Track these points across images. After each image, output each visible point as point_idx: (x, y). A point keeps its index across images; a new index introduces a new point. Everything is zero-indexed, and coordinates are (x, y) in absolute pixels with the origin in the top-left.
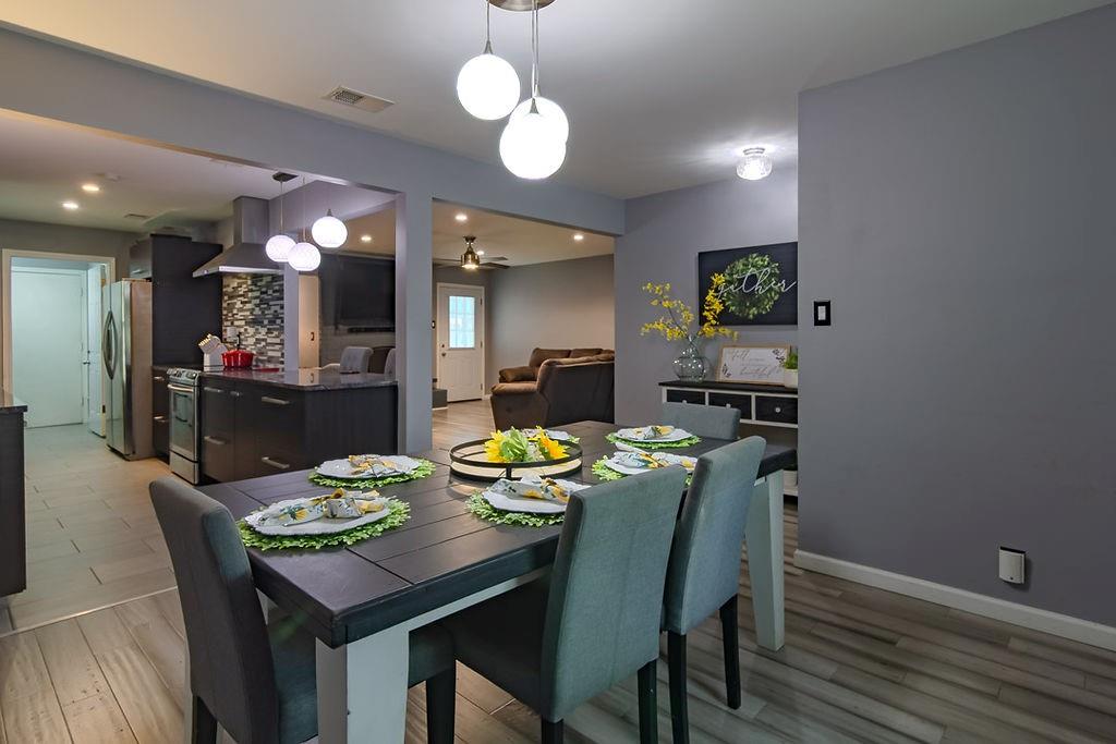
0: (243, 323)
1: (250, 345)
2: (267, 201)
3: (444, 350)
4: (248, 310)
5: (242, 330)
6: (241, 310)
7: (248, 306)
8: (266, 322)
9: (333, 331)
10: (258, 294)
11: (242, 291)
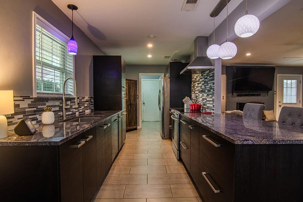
0: (198, 92)
1: (200, 101)
2: (208, 37)
3: (280, 104)
4: (200, 86)
5: (198, 95)
6: (197, 87)
7: (200, 85)
8: (206, 91)
9: (231, 96)
10: (203, 79)
11: (197, 79)
